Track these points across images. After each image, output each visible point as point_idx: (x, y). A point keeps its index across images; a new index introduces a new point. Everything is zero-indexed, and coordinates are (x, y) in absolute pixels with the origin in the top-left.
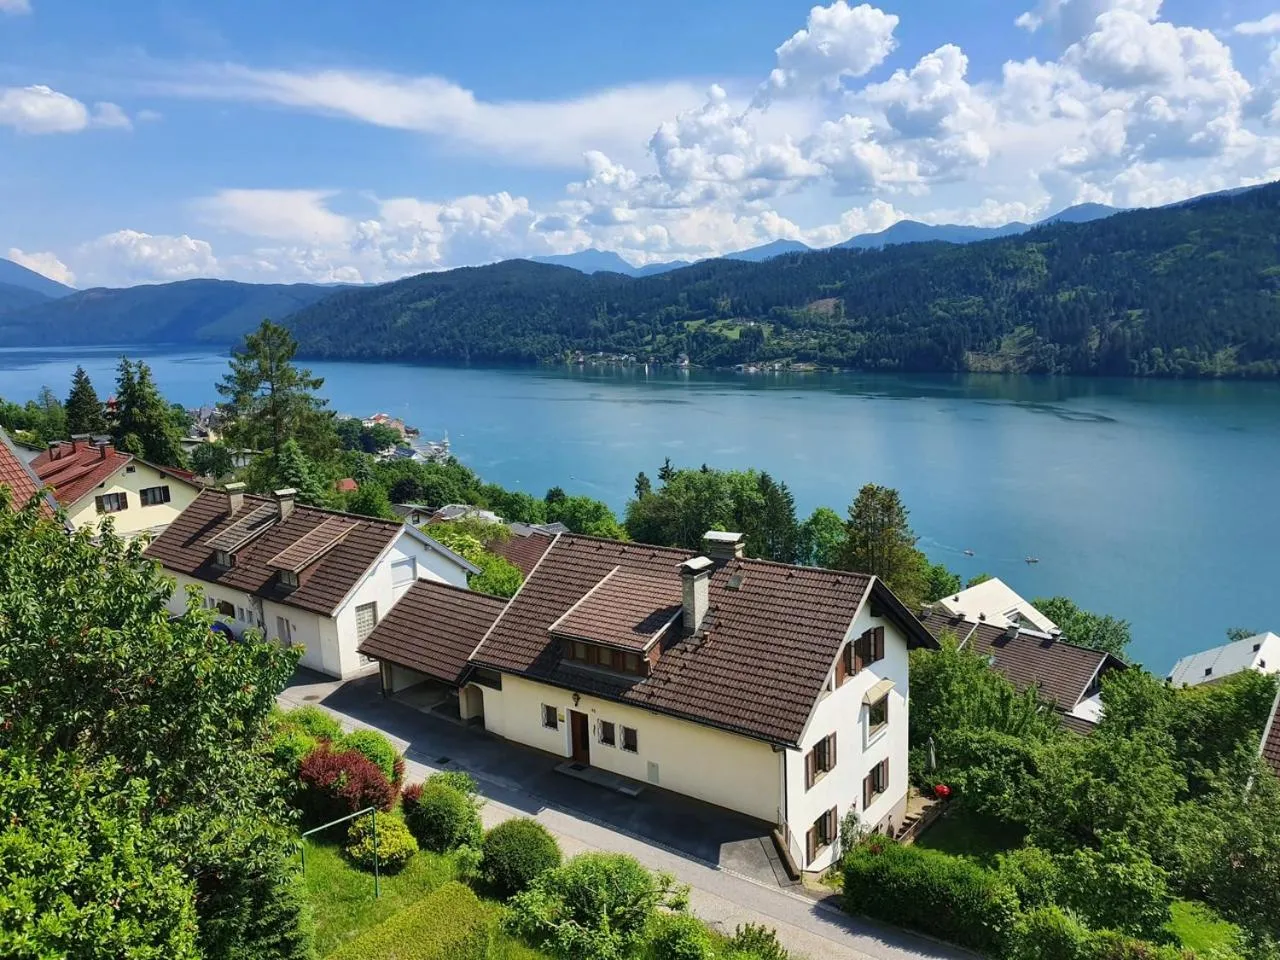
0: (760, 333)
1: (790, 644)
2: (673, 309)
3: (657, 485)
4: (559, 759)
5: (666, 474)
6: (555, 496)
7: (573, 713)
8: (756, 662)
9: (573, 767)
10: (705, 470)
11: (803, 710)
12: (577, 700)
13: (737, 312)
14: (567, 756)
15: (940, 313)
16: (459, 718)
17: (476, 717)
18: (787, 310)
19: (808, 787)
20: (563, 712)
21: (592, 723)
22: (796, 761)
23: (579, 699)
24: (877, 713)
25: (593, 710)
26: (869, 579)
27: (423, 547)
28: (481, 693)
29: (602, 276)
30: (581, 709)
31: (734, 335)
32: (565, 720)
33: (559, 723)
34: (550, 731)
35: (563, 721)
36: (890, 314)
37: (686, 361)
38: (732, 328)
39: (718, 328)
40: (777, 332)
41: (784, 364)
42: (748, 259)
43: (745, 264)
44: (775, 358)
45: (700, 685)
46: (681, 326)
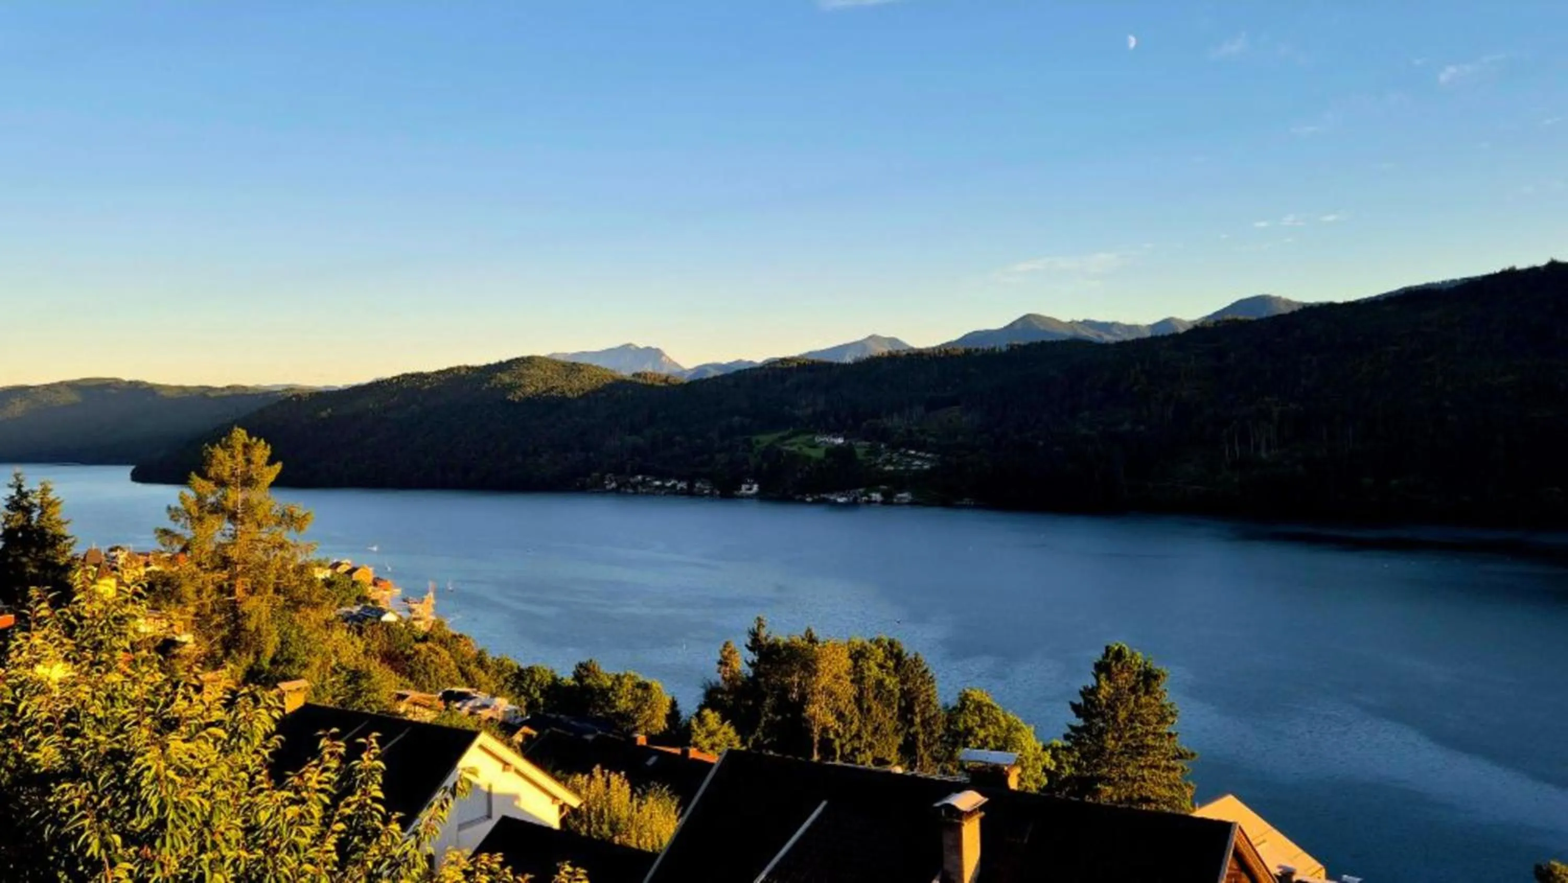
0: (851, 450)
13: (820, 424)
18: (884, 422)
27: (501, 767)
31: (818, 454)
37: (755, 488)
38: (815, 446)
39: (796, 445)
40: (874, 452)
41: (884, 494)
42: (834, 359)
43: (829, 366)
44: (872, 486)
46: (748, 442)
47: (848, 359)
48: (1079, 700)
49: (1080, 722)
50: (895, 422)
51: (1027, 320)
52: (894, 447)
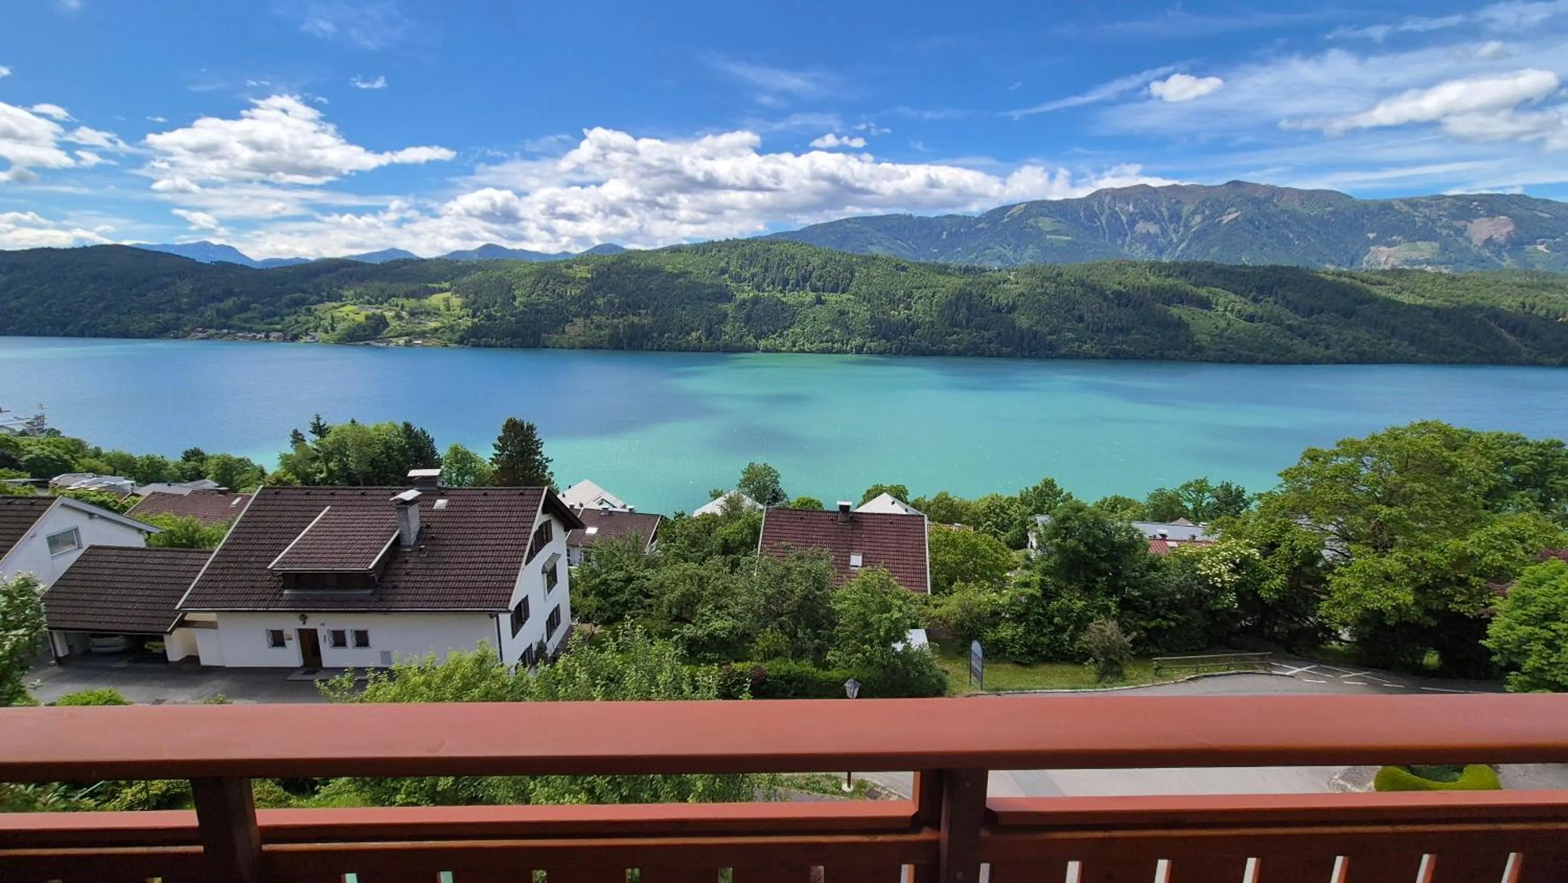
1: (492, 542)
3: (311, 440)
4: (292, 670)
5: (319, 430)
7: (300, 631)
8: (467, 560)
10: (354, 424)
11: (509, 585)
12: (304, 619)
13: (360, 302)
14: (298, 666)
16: (166, 662)
17: (188, 657)
19: (514, 636)
20: (290, 632)
21: (322, 634)
22: (505, 620)
23: (306, 618)
24: (551, 576)
25: (322, 624)
26: (543, 490)
27: (86, 517)
28: (191, 634)
30: (309, 625)
31: (360, 318)
32: (293, 637)
33: (287, 642)
34: (279, 650)
35: (291, 639)
38: (358, 313)
39: (344, 312)
43: (363, 265)
45: (423, 585)
46: (309, 310)
47: (378, 262)
48: (498, 441)
49: (498, 452)
51: (489, 247)
52: (411, 315)
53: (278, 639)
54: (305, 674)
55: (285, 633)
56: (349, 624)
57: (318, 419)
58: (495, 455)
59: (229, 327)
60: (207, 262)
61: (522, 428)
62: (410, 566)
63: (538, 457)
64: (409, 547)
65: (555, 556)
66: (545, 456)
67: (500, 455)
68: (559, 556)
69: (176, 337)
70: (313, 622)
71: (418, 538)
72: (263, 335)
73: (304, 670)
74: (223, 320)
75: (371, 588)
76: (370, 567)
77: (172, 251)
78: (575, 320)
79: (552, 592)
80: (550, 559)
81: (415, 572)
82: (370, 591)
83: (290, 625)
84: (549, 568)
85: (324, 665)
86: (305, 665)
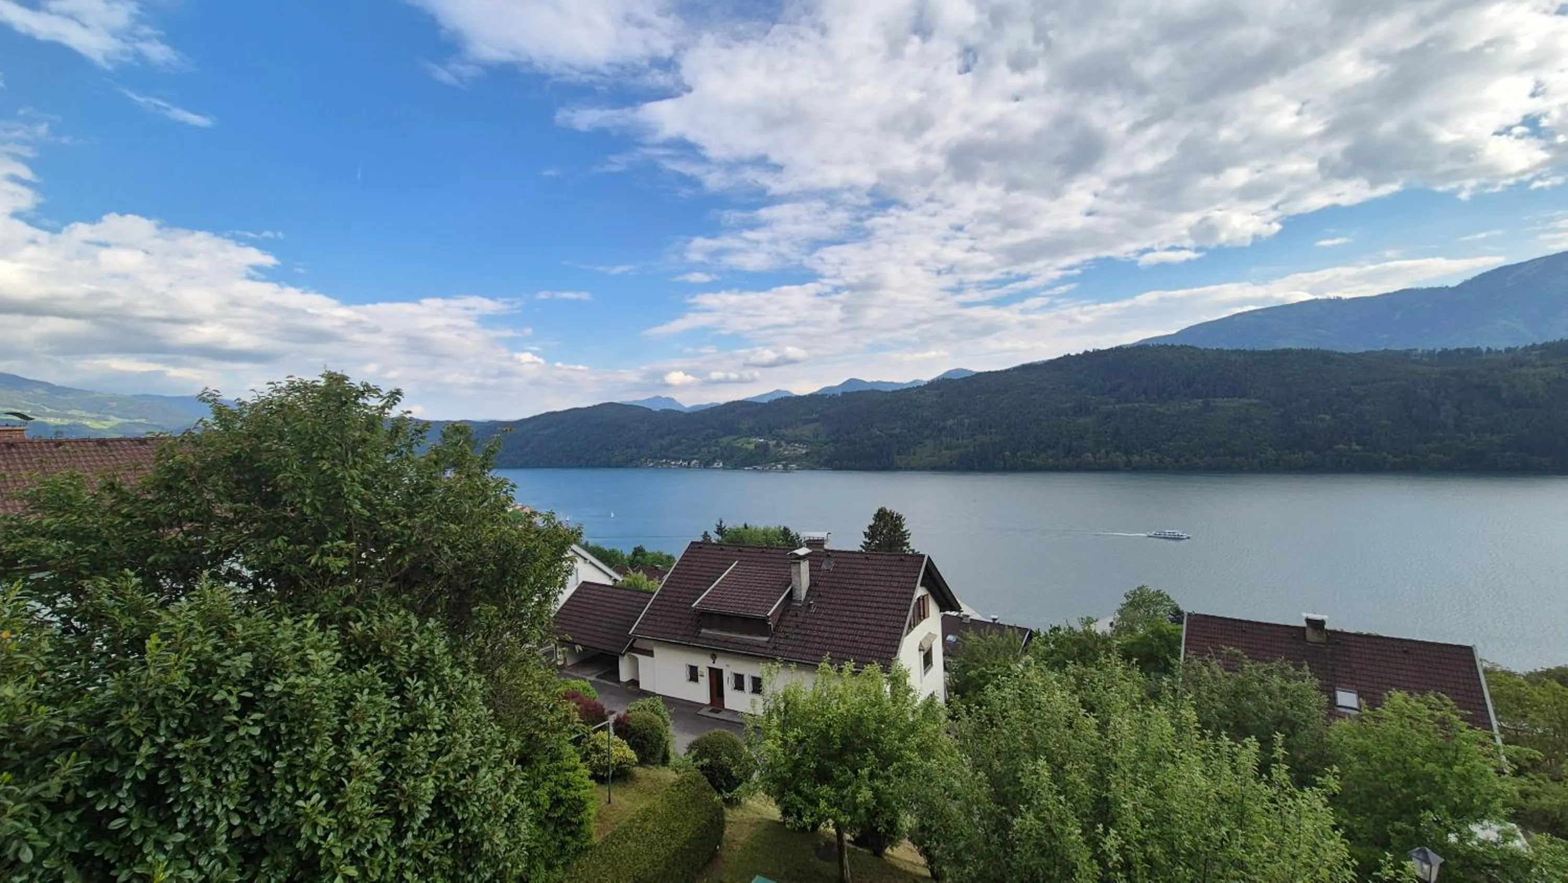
0: (767, 445)
1: (874, 604)
2: (711, 431)
4: (701, 706)
6: (639, 551)
7: (711, 669)
8: (851, 620)
9: (712, 711)
10: (746, 527)
11: (891, 649)
12: (714, 657)
13: (752, 432)
14: (707, 703)
15: (878, 433)
16: (618, 681)
17: (632, 680)
18: (783, 431)
20: (703, 670)
21: (726, 675)
23: (716, 658)
24: (927, 657)
25: (728, 666)
27: (584, 561)
28: (637, 659)
29: (666, 412)
30: (717, 666)
31: (752, 447)
32: (705, 674)
33: (700, 678)
34: (693, 684)
35: (703, 676)
36: (848, 433)
37: (721, 465)
38: (750, 443)
39: (741, 443)
40: (778, 445)
41: (784, 465)
42: (758, 401)
43: (756, 404)
44: (778, 461)
45: (811, 639)
46: (717, 442)
47: (766, 401)
48: (867, 531)
49: (867, 540)
50: (789, 432)
51: (851, 381)
52: (788, 443)
53: (694, 675)
54: (711, 711)
55: (699, 669)
56: (749, 670)
57: (721, 522)
58: (865, 543)
59: (667, 458)
60: (658, 410)
61: (892, 518)
62: (801, 620)
63: (905, 548)
64: (800, 601)
65: (931, 636)
66: (912, 548)
67: (870, 544)
68: (935, 636)
69: (637, 466)
70: (720, 664)
71: (807, 595)
72: (686, 463)
73: (710, 708)
74: (663, 452)
75: (766, 636)
76: (769, 614)
77: (638, 404)
78: (927, 441)
79: (928, 674)
80: (926, 638)
81: (804, 626)
82: (766, 639)
83: (704, 663)
84: (926, 647)
85: (726, 706)
86: (711, 704)
